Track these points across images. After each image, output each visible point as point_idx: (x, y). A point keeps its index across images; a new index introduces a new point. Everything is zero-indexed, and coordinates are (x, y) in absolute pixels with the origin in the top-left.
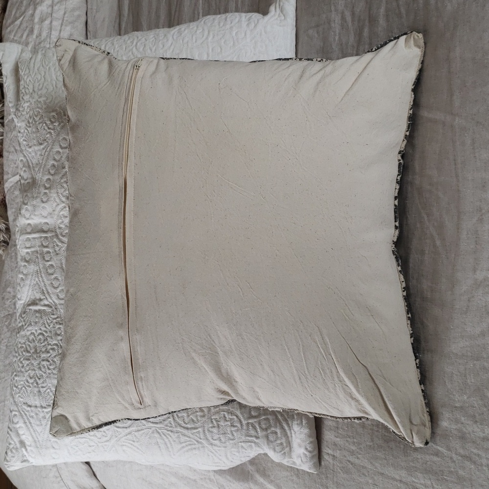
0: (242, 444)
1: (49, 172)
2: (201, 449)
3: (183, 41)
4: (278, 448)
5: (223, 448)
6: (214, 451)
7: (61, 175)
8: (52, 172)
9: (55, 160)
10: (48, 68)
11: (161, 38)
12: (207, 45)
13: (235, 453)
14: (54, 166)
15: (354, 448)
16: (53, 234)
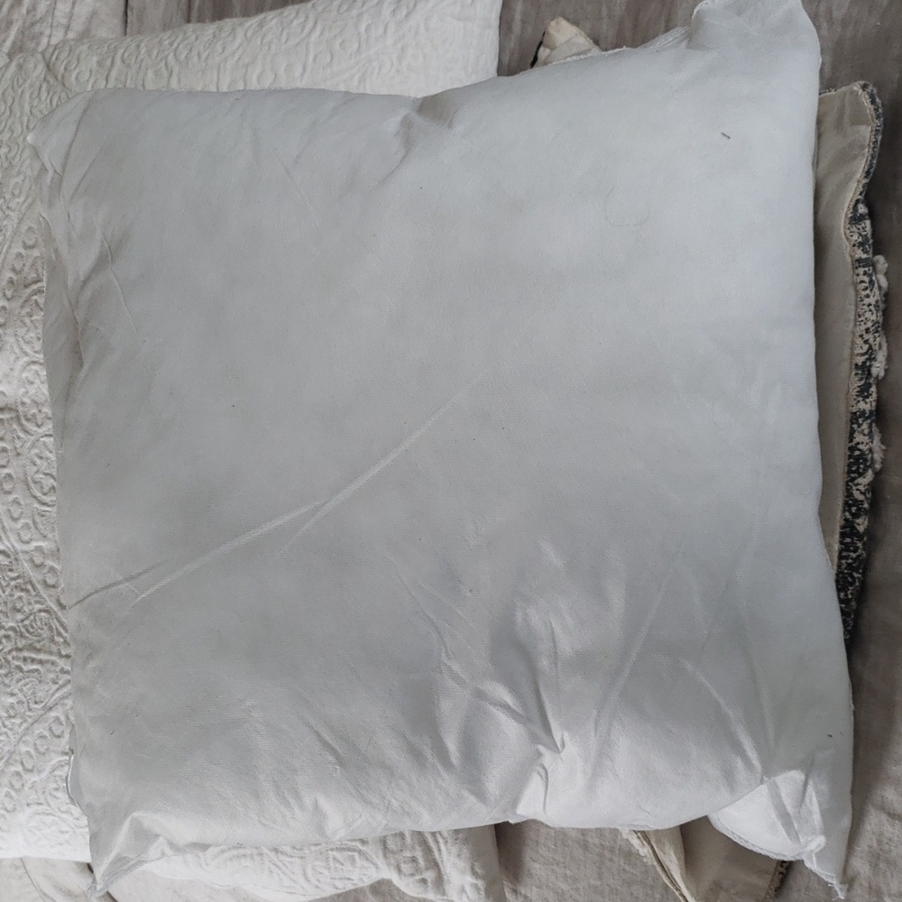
0: (335, 853)
1: (5, 295)
2: (256, 857)
3: (262, 40)
4: (406, 866)
5: (298, 861)
6: (280, 864)
7: (21, 301)
8: (9, 293)
9: (14, 270)
11: (223, 35)
12: (307, 48)
13: (321, 870)
14: (11, 281)
15: (564, 886)
16: (13, 415)
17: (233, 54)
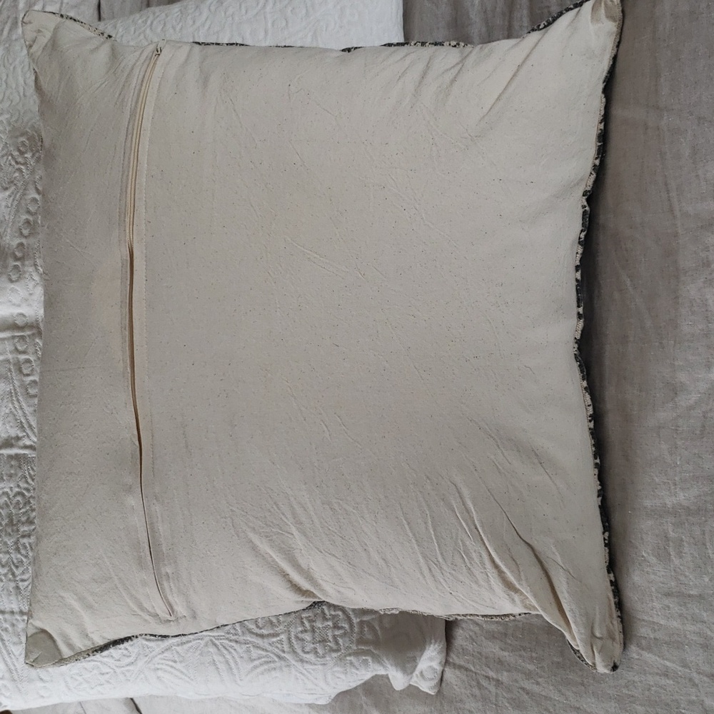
0: (352, 658)
1: (21, 233)
3: (225, 13)
6: (304, 672)
8: (26, 232)
9: (29, 212)
10: (12, 68)
11: (190, 11)
12: (265, 18)
13: (340, 675)
14: (28, 222)
16: (35, 331)
17: (203, 25)
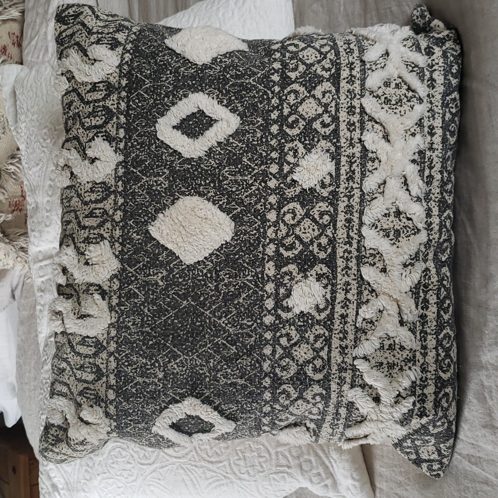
0: (274, 475)
1: (48, 194)
2: (229, 484)
4: (315, 478)
5: (253, 483)
9: (51, 179)
13: (267, 487)
14: (50, 186)
